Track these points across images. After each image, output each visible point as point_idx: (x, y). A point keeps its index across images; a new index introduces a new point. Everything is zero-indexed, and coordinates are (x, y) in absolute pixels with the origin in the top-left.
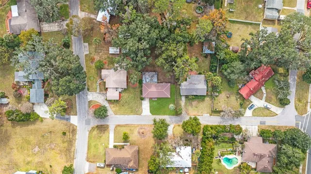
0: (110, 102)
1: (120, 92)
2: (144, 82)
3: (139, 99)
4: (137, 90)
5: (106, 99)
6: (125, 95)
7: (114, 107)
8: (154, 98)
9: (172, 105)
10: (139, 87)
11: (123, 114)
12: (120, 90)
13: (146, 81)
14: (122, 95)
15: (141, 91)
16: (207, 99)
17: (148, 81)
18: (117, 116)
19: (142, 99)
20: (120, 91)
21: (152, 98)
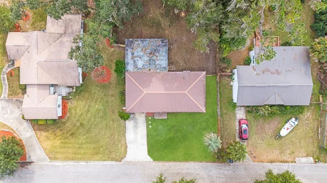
0: (38, 124)
1: (63, 98)
2: (130, 68)
3: (116, 116)
4: (111, 92)
5: (23, 118)
6: (78, 106)
7: (48, 138)
8: (160, 114)
9: (213, 136)
10: (118, 84)
11: (73, 159)
12: (64, 91)
13: (136, 66)
14: (69, 105)
15: (123, 94)
16: (308, 114)
17: (140, 64)
18: (57, 163)
19: (125, 116)
20: (64, 94)
21: (152, 114)
